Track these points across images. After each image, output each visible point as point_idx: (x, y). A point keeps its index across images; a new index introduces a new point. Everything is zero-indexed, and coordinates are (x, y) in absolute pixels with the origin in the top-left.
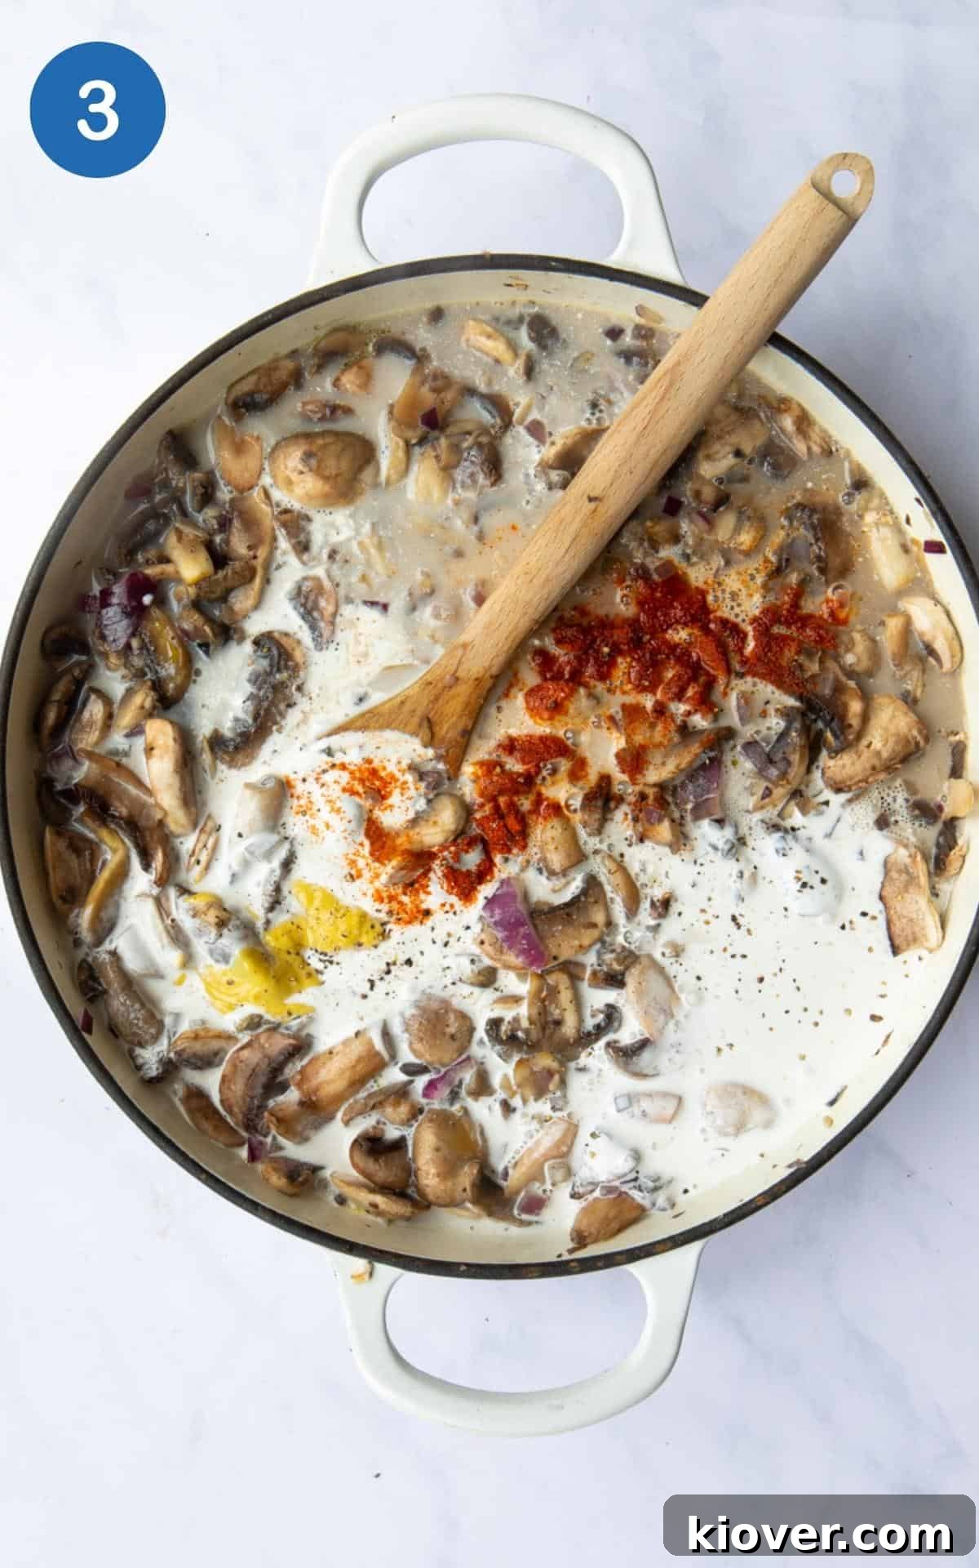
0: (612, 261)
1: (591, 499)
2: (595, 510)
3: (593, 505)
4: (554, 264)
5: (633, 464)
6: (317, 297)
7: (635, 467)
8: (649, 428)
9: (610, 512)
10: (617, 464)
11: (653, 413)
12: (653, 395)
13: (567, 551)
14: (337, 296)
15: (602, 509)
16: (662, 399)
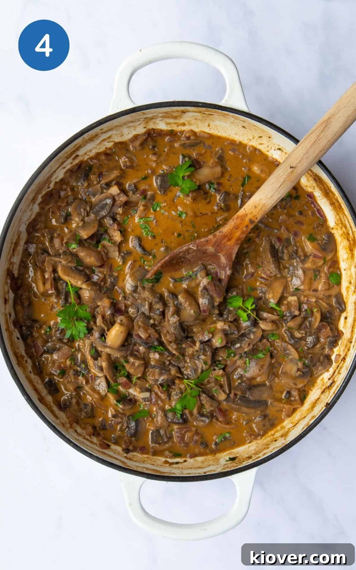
0: (222, 103)
1: (291, 167)
2: (292, 171)
3: (292, 169)
4: (200, 104)
5: (309, 155)
6: (113, 117)
7: (309, 156)
8: (316, 142)
9: (298, 172)
10: (303, 155)
11: (318, 136)
12: (319, 129)
13: (280, 186)
14: (120, 117)
15: (295, 171)
16: (322, 131)
